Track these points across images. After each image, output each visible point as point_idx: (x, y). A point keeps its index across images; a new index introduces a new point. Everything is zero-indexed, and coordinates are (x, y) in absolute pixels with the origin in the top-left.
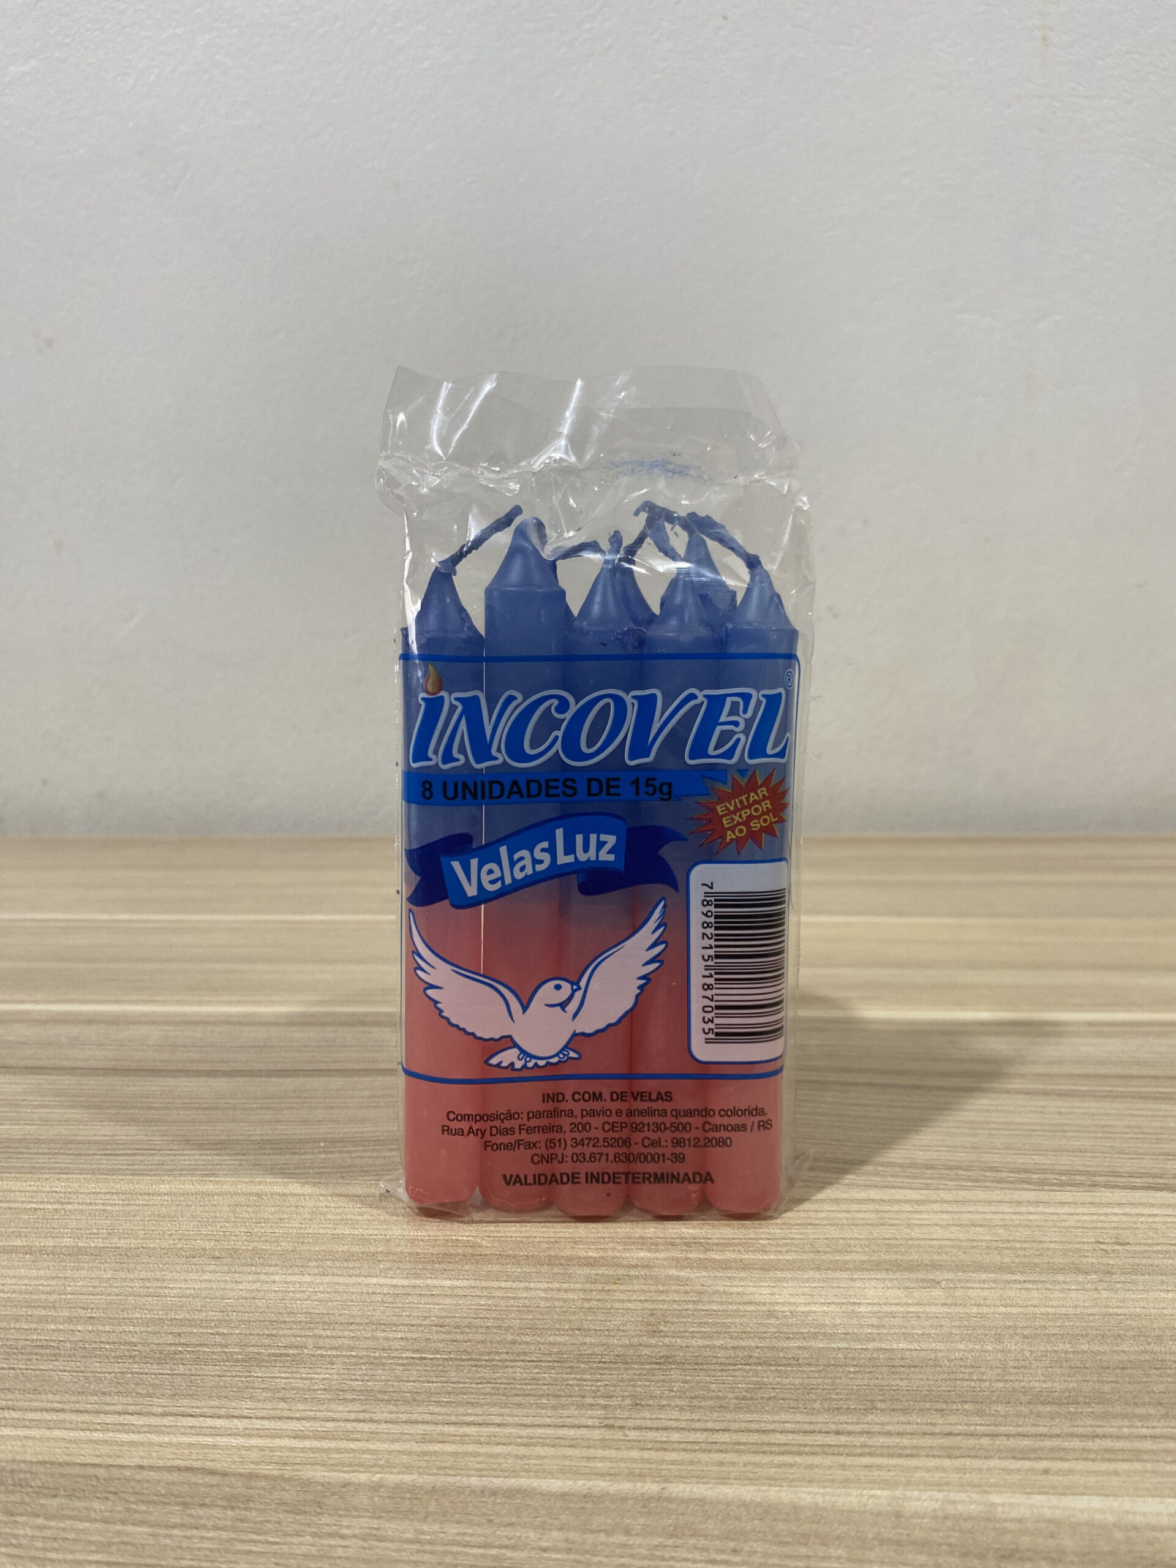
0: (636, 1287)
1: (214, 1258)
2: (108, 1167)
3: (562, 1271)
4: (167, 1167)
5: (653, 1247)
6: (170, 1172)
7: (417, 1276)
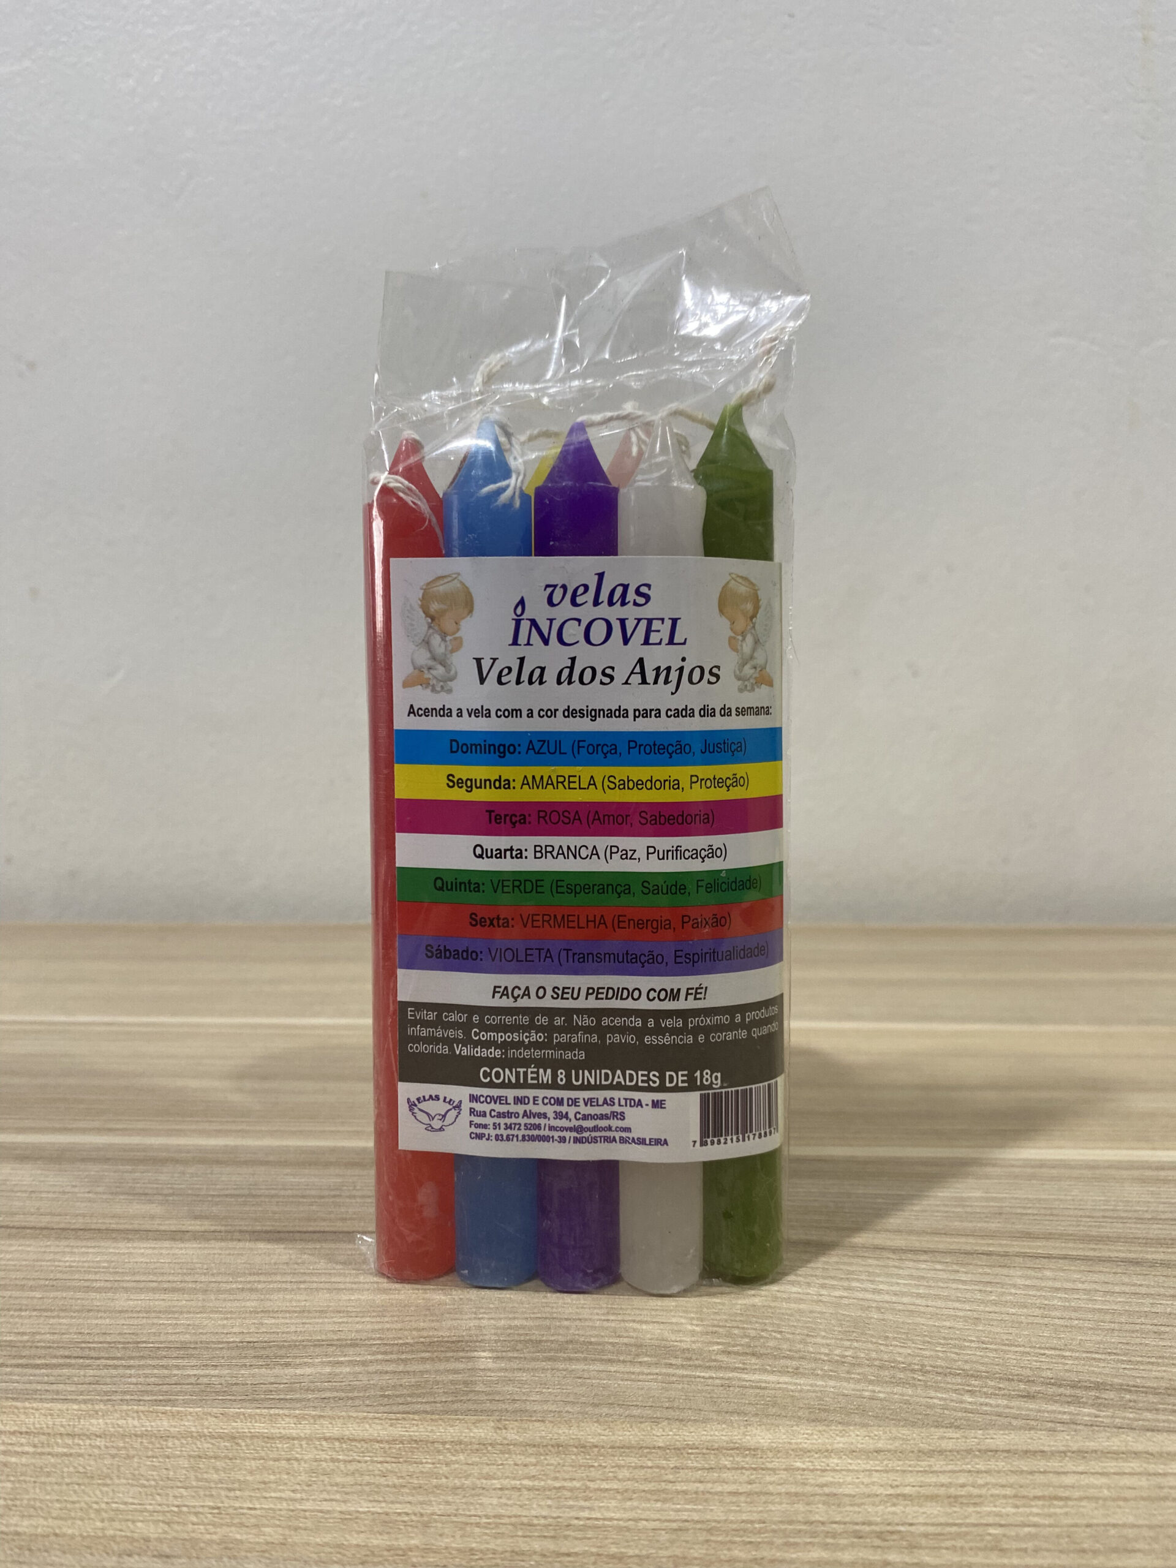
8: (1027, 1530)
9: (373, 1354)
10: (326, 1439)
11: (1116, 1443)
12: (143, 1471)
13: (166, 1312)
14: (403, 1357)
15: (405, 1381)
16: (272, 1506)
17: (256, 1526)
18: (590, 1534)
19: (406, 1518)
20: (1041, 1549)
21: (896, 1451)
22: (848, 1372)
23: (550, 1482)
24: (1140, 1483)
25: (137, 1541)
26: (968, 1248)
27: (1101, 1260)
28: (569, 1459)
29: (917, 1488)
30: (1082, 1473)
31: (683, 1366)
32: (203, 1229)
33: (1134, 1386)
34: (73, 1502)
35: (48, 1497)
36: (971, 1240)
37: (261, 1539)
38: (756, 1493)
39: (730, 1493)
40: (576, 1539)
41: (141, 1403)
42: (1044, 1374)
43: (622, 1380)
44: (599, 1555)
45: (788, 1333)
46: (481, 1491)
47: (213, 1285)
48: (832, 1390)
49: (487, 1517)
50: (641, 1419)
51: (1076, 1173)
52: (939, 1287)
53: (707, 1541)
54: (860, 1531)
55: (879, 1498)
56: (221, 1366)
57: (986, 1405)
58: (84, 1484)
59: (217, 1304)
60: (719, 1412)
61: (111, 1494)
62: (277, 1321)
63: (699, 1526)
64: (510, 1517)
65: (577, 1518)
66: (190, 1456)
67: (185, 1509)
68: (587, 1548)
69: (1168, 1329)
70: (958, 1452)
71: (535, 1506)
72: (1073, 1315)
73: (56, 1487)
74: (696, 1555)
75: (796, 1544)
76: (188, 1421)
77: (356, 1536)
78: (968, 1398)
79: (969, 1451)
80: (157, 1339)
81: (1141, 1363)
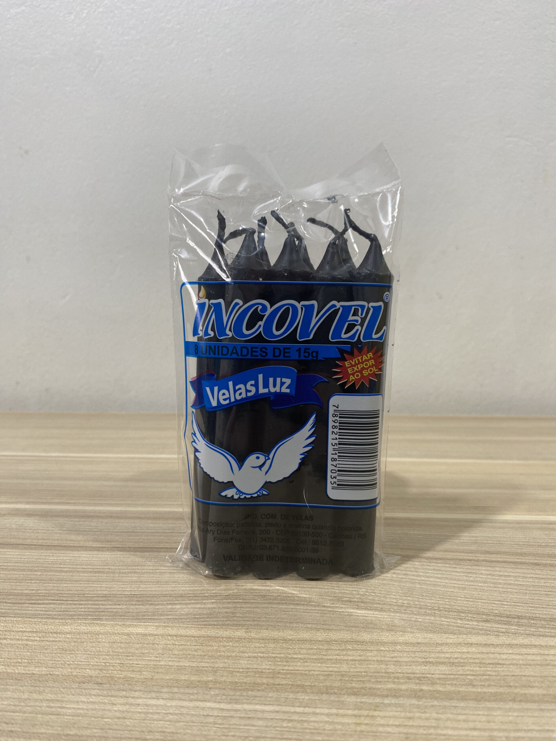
0: (391, 714)
1: (97, 684)
2: (32, 612)
3: (337, 699)
4: (70, 613)
5: (396, 680)
6: (72, 617)
7: (237, 702)
8: (485, 677)
9: (190, 600)
10: (170, 635)
11: (526, 641)
12: (88, 648)
13: (96, 581)
14: (204, 601)
15: (205, 612)
16: (146, 663)
17: (139, 671)
18: (289, 676)
19: (206, 669)
20: (492, 685)
21: (426, 644)
22: (405, 610)
23: (270, 655)
24: (537, 658)
25: (87, 677)
26: (461, 557)
27: (521, 563)
28: (279, 645)
29: (436, 659)
30: (510, 654)
31: (330, 607)
32: (111, 546)
33: (535, 617)
34: (58, 661)
35: (46, 659)
36: (462, 554)
37: (142, 677)
38: (363, 660)
39: (351, 660)
40: (282, 678)
41: (87, 620)
42: (494, 612)
43: (303, 612)
44: (292, 685)
45: (378, 593)
46: (240, 658)
47: (117, 570)
48: (398, 617)
49: (243, 669)
50: (311, 629)
51: (511, 525)
52: (447, 574)
53: (341, 680)
54: (410, 676)
55: (418, 663)
56: (123, 604)
57: (467, 624)
58: (63, 653)
59: (120, 578)
60: (346, 626)
61: (74, 658)
62: (147, 586)
63: (337, 673)
64: (253, 669)
65: (283, 670)
66: (109, 642)
67: (108, 664)
68: (287, 682)
69: (551, 593)
70: (454, 644)
71: (264, 664)
72: (509, 587)
73: (50, 655)
74: (336, 685)
75: (381, 682)
76: (108, 627)
77: (184, 676)
78: (459, 621)
79: (459, 644)
80: (93, 593)
81: (539, 607)
